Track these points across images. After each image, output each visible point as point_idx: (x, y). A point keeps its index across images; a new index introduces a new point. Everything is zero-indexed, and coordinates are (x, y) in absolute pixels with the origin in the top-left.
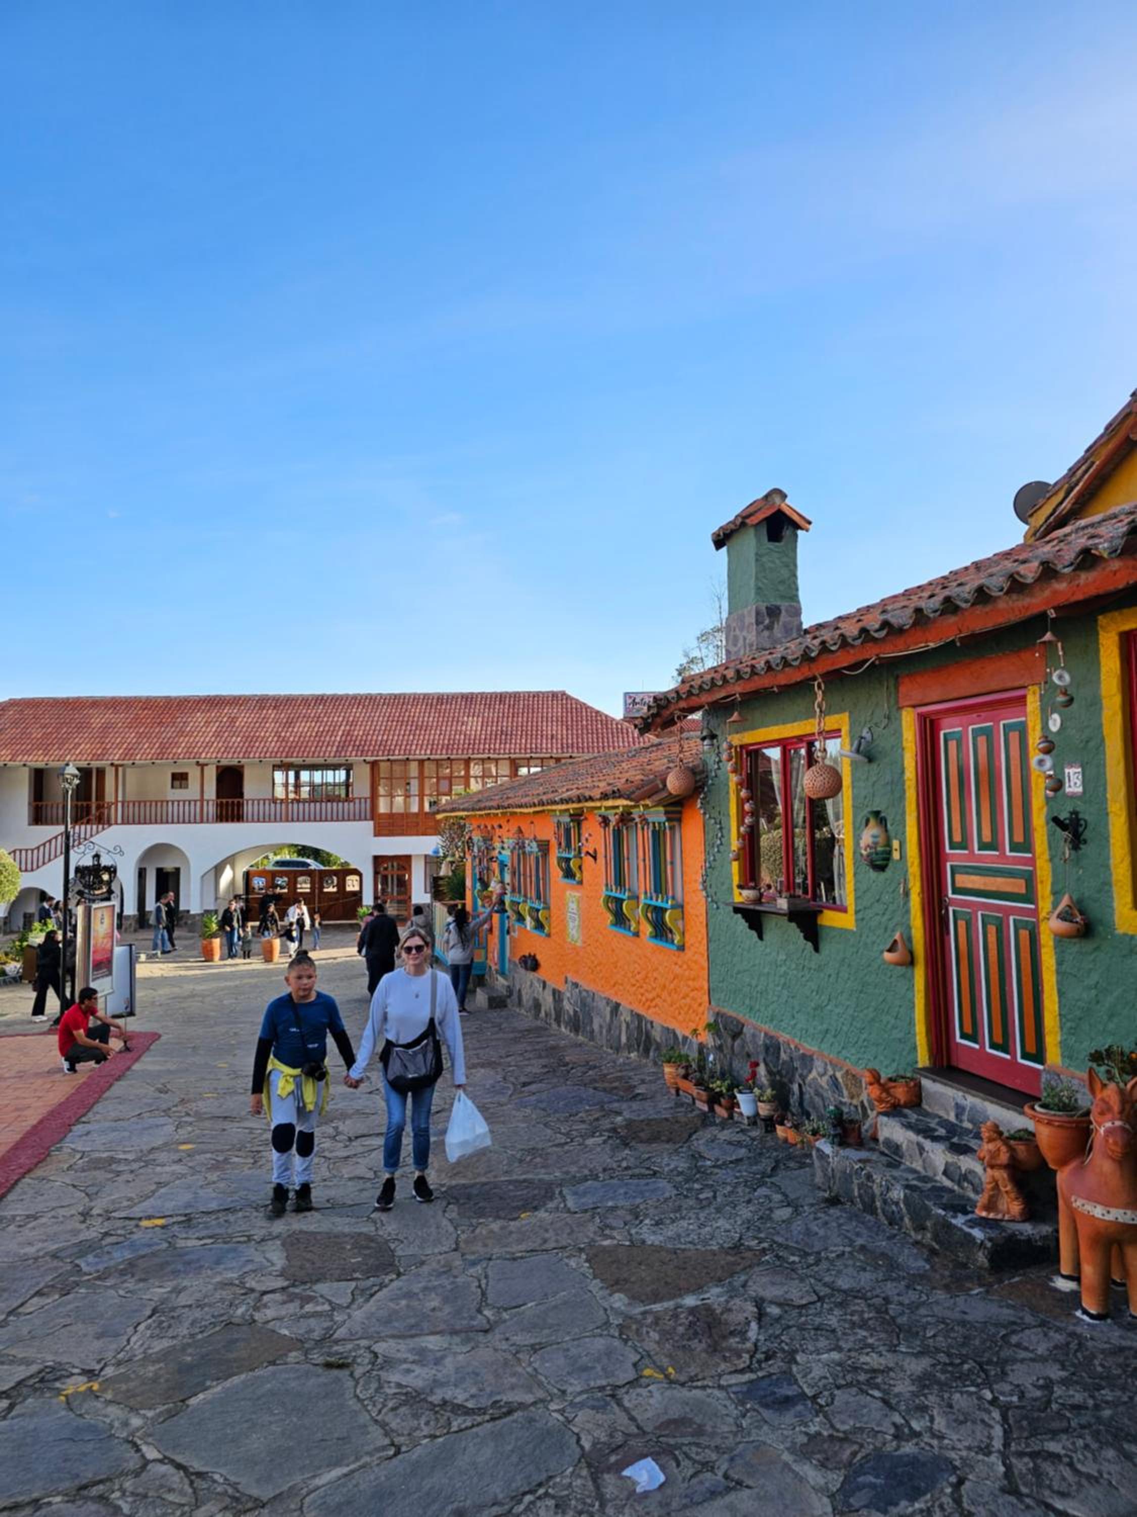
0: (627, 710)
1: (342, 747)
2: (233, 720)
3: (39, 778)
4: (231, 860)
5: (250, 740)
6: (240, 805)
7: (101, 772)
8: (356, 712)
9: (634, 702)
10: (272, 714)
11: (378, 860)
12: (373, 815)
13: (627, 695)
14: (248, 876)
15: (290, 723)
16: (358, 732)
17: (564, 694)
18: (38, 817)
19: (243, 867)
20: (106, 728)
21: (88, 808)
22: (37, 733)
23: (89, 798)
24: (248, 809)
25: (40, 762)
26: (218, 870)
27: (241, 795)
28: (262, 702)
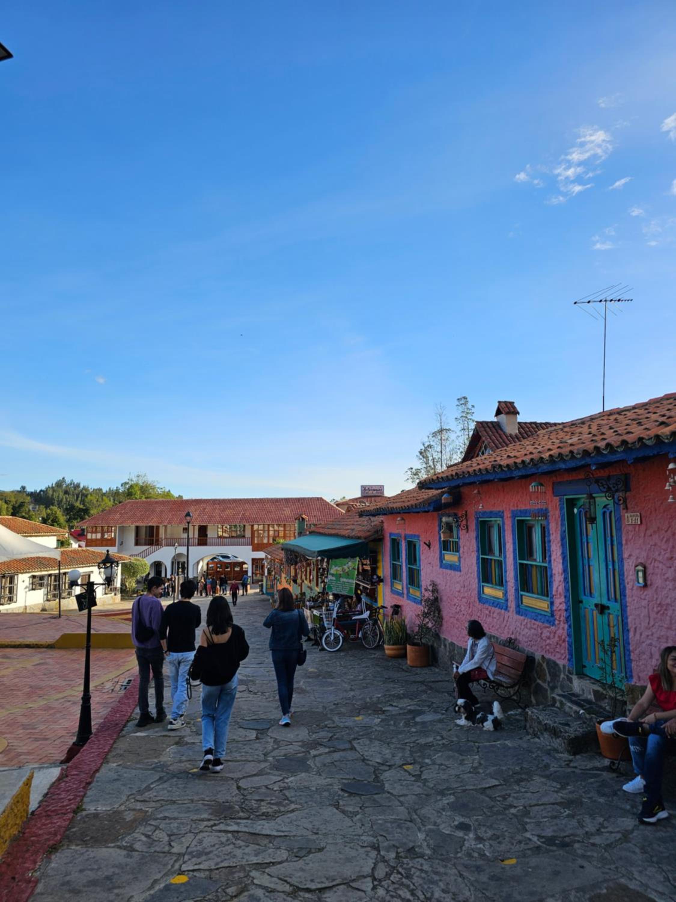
0: (362, 493)
1: (242, 519)
2: (204, 509)
3: (137, 528)
4: (202, 559)
5: (211, 517)
6: (206, 540)
7: (158, 527)
8: (247, 506)
9: (365, 490)
10: (218, 506)
11: (254, 560)
12: (252, 543)
13: (362, 486)
14: (208, 564)
15: (224, 510)
16: (247, 514)
17: (321, 498)
18: (137, 544)
19: (206, 561)
20: (161, 512)
21: (153, 540)
22: (139, 514)
23: (153, 536)
24: (209, 541)
25: (138, 524)
26: (198, 563)
27: (206, 536)
28: (214, 502)
